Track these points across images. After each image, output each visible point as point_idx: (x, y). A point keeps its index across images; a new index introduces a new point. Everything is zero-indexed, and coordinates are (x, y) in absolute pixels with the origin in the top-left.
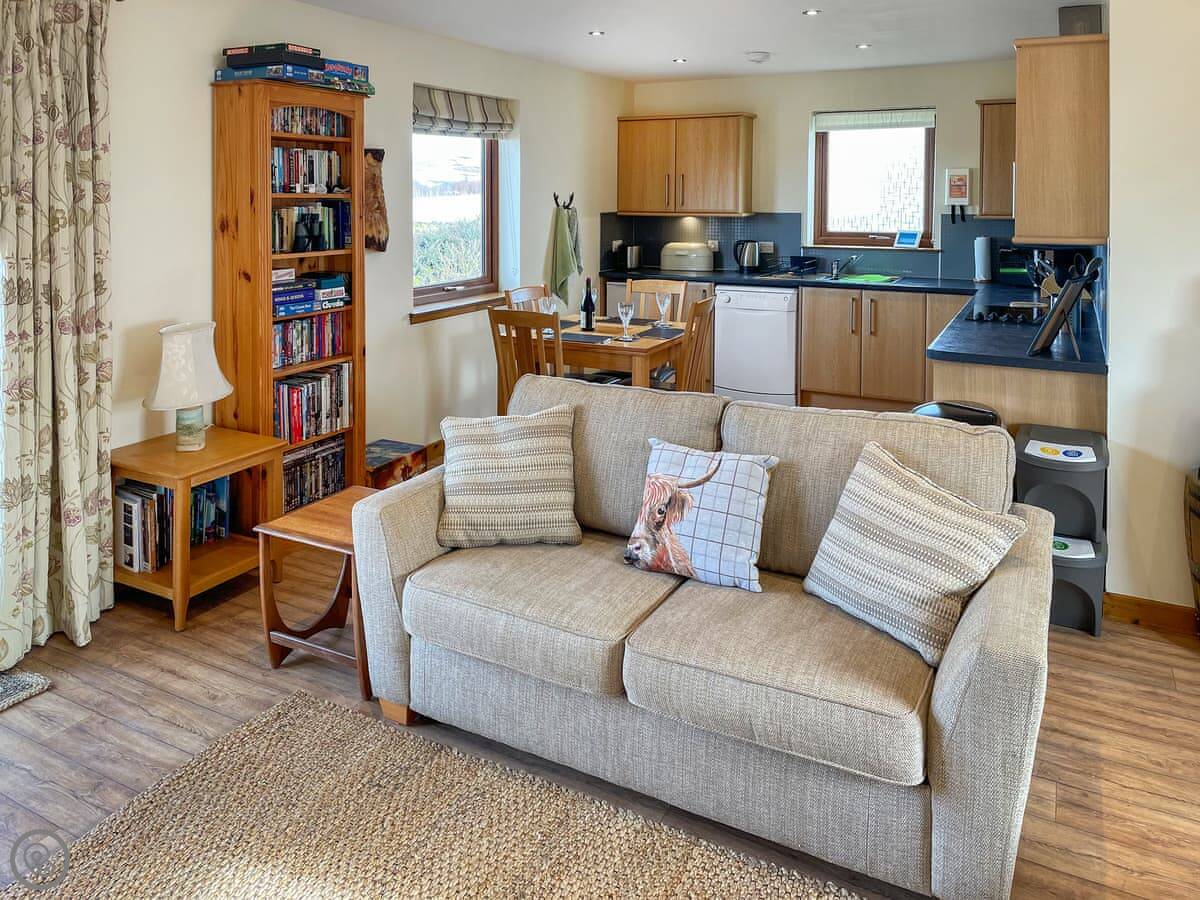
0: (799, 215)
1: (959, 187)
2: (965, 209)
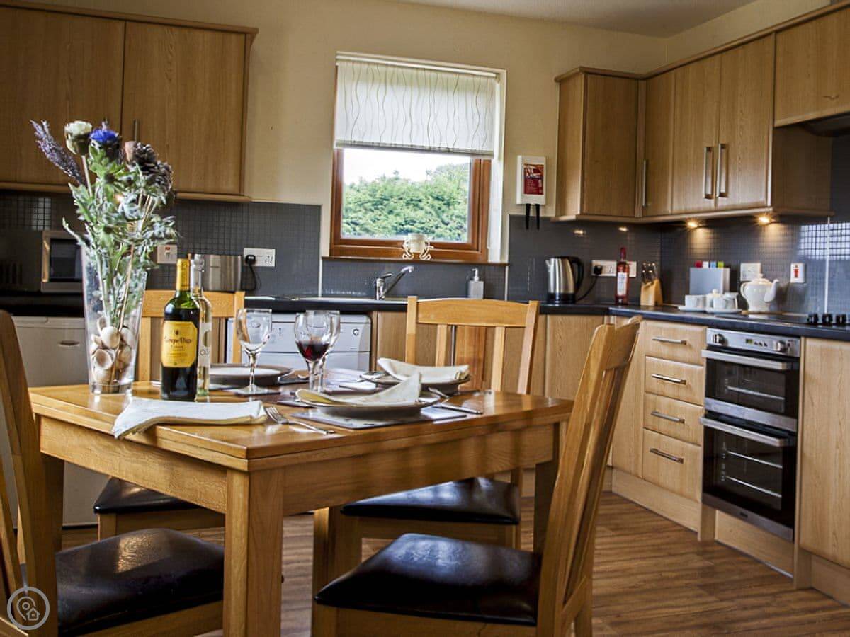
0: (317, 209)
1: (535, 181)
2: (541, 210)
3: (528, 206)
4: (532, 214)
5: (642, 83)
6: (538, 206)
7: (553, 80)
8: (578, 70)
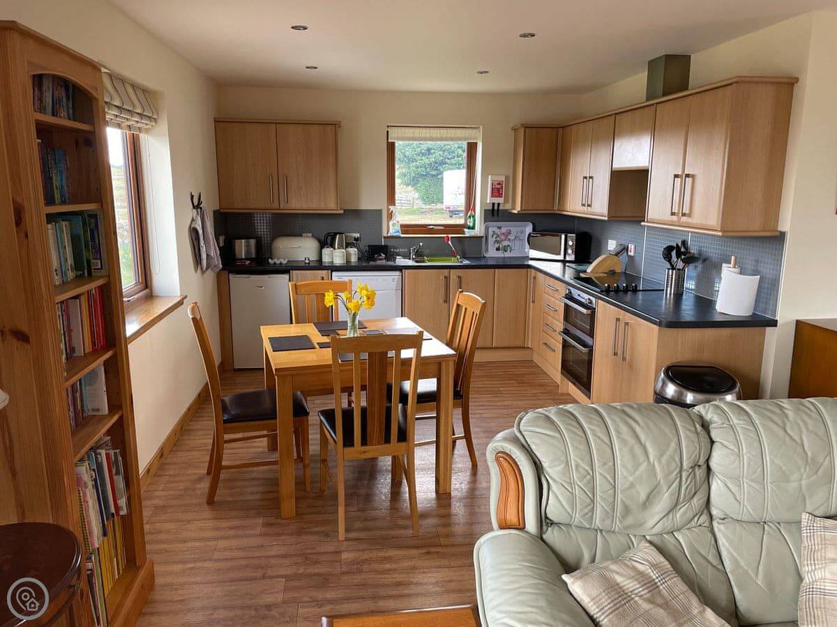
0: (380, 211)
1: (498, 190)
3: (493, 204)
4: (496, 208)
5: (561, 130)
6: (499, 204)
7: (510, 129)
8: (520, 126)
